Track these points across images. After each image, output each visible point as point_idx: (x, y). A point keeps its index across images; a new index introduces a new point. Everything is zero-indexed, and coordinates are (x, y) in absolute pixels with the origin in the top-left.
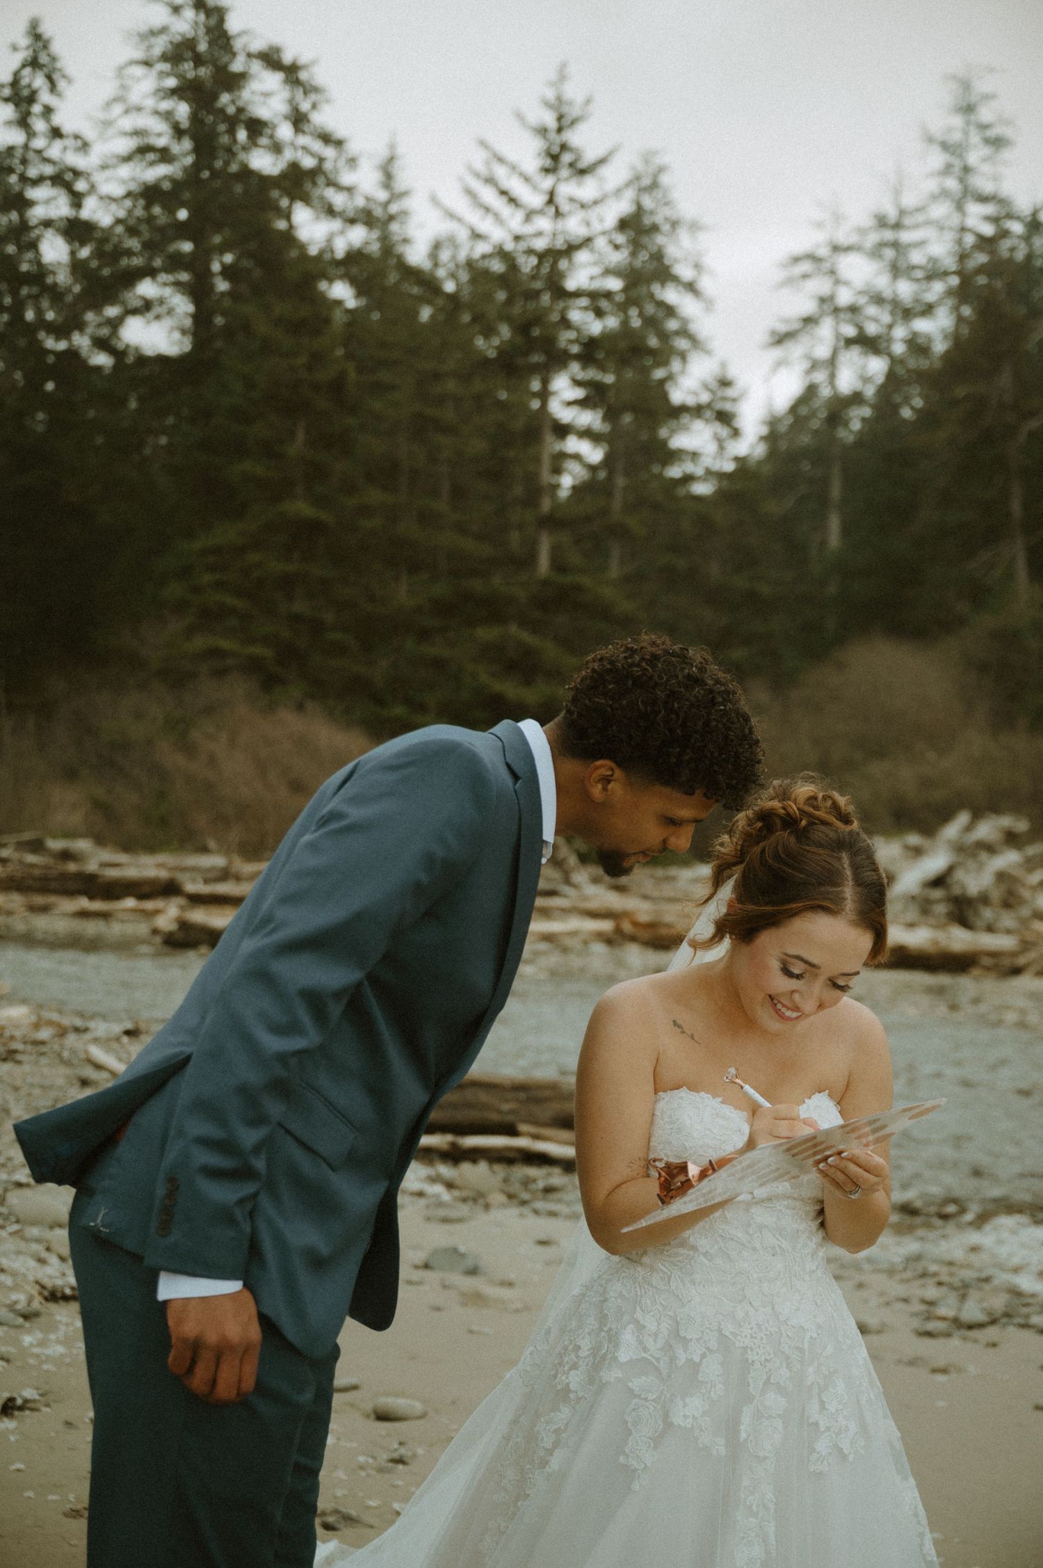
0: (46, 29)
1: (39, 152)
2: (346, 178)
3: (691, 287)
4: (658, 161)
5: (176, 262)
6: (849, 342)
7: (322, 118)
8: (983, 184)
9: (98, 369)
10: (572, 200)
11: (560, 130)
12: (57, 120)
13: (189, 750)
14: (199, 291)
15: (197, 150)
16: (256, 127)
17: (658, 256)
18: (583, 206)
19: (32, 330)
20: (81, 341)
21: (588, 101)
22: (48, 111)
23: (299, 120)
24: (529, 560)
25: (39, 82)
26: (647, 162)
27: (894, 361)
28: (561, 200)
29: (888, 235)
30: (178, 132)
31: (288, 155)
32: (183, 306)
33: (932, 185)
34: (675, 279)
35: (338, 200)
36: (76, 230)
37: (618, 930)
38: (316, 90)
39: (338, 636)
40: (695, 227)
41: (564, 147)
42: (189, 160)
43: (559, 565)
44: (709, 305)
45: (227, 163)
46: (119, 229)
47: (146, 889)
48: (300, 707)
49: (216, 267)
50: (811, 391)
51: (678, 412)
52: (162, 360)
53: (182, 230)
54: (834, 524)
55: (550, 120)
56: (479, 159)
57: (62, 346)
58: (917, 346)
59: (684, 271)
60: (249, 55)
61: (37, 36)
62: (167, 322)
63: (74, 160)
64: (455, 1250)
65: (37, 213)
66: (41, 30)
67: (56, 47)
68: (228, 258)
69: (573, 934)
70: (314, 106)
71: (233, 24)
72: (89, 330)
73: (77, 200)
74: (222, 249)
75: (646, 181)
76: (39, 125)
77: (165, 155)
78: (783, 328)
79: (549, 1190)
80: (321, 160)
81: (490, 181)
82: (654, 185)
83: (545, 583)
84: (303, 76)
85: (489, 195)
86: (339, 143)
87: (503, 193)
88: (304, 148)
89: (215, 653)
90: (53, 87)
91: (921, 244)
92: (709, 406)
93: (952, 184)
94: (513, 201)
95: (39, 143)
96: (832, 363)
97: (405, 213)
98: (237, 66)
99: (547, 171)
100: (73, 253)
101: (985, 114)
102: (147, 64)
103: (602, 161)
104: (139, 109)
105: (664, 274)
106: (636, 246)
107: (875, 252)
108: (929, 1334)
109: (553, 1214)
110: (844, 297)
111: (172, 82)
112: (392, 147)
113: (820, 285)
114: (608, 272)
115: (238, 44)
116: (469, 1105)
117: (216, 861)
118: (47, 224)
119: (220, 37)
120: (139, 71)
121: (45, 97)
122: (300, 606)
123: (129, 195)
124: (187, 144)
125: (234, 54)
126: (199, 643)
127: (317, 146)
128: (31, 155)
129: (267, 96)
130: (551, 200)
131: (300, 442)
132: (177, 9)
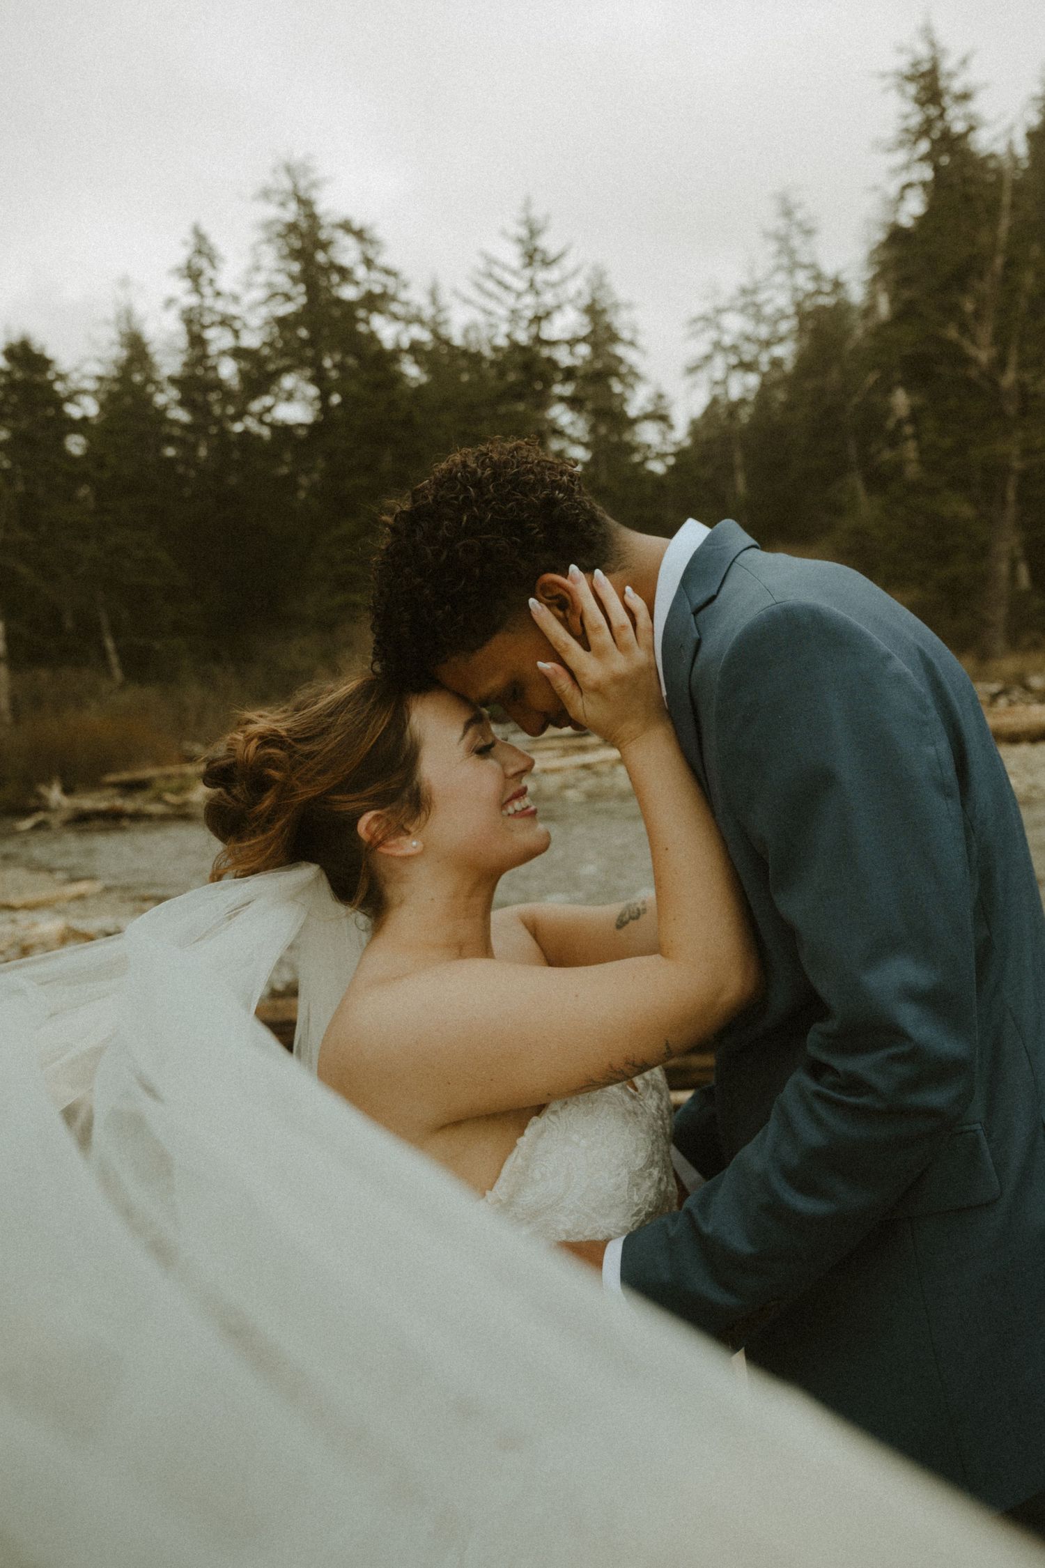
0: (204, 230)
1: (209, 307)
2: (404, 296)
3: (632, 344)
5: (302, 363)
6: (734, 367)
7: (383, 260)
8: (804, 258)
9: (264, 438)
10: (545, 283)
11: (532, 239)
12: (218, 286)
14: (319, 379)
15: (307, 293)
16: (343, 272)
17: (610, 327)
18: (553, 285)
19: (220, 421)
20: (251, 422)
22: (211, 281)
23: (369, 263)
25: (204, 264)
27: (764, 375)
28: (539, 285)
29: (749, 299)
30: (294, 279)
31: (365, 288)
32: (310, 390)
33: (772, 263)
34: (622, 340)
35: (400, 310)
36: (238, 353)
38: (378, 242)
40: (630, 306)
41: (536, 249)
42: (304, 299)
44: (644, 353)
45: (327, 297)
46: (265, 348)
49: (328, 362)
50: (715, 401)
51: (634, 422)
52: (302, 427)
53: (305, 343)
54: (740, 481)
55: (523, 232)
56: (481, 264)
57: (239, 428)
58: (776, 363)
59: (626, 334)
60: (332, 227)
61: (199, 234)
62: (302, 402)
63: (232, 310)
65: (213, 349)
66: (201, 230)
67: (212, 239)
68: (335, 357)
69: (603, 762)
70: (378, 253)
71: (321, 208)
72: (255, 415)
73: (236, 334)
74: (332, 350)
76: (207, 290)
77: (288, 298)
78: (693, 364)
80: (385, 286)
81: (490, 276)
82: (602, 285)
84: (368, 235)
85: (490, 286)
86: (396, 274)
87: (500, 283)
90: (213, 266)
91: (769, 301)
92: (653, 413)
93: (785, 261)
94: (507, 288)
95: (209, 302)
96: (724, 382)
98: (326, 236)
99: (527, 266)
100: (239, 367)
101: (799, 215)
102: (270, 240)
103: (561, 255)
104: (268, 270)
105: (614, 338)
107: (743, 310)
110: (727, 340)
111: (288, 250)
113: (712, 335)
115: (325, 221)
118: (223, 353)
119: (312, 217)
120: (265, 247)
121: (209, 273)
123: (267, 326)
124: (302, 288)
125: (324, 228)
127: (383, 278)
128: (205, 311)
129: (347, 252)
130: (532, 284)
131: (387, 461)
132: (283, 204)
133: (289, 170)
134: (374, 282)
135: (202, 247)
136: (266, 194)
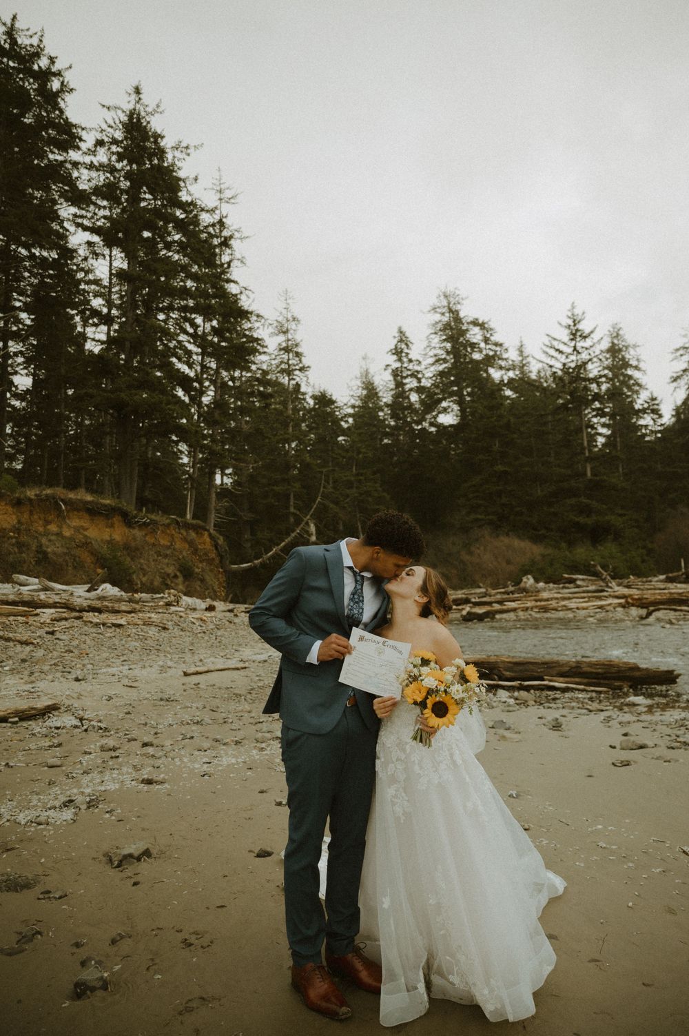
0: (404, 329)
1: (406, 368)
2: (505, 356)
3: (637, 368)
4: (618, 327)
5: (452, 394)
7: (494, 338)
9: (432, 432)
10: (583, 347)
11: (575, 325)
12: (410, 357)
13: (470, 553)
14: (460, 403)
15: (454, 358)
16: (473, 345)
17: (623, 359)
18: (587, 349)
19: (410, 424)
20: (425, 424)
21: (584, 313)
22: (407, 354)
23: (486, 340)
24: (585, 474)
25: (403, 346)
26: (614, 328)
28: (578, 348)
30: (448, 353)
31: (484, 353)
32: (456, 407)
34: (631, 366)
35: (503, 363)
36: (420, 390)
37: (627, 602)
38: (491, 329)
39: (518, 509)
40: (635, 346)
41: (577, 330)
42: (453, 361)
43: (594, 474)
44: (644, 372)
45: (465, 359)
46: (433, 387)
47: (459, 602)
48: (508, 535)
49: (465, 393)
51: (638, 412)
52: (451, 426)
53: (453, 383)
55: (570, 322)
56: (547, 341)
57: (420, 427)
59: (634, 363)
60: (468, 323)
61: (400, 332)
62: (451, 414)
63: (418, 368)
64: (502, 721)
65: (407, 387)
66: (402, 330)
67: (407, 334)
68: (469, 390)
70: (491, 335)
71: (462, 315)
72: (428, 421)
73: (419, 380)
74: (467, 386)
75: (615, 334)
76: (405, 360)
77: (445, 361)
78: (675, 375)
79: (555, 699)
80: (495, 352)
81: (552, 347)
82: (618, 335)
83: (590, 481)
84: (486, 326)
85: (552, 352)
86: (501, 345)
87: (557, 350)
88: (490, 349)
89: (477, 520)
90: (408, 347)
92: (648, 408)
94: (561, 352)
95: (405, 365)
97: (528, 363)
98: (464, 328)
99: (572, 340)
100: (420, 397)
102: (436, 333)
103: (592, 332)
104: (435, 348)
105: (626, 365)
106: (614, 357)
108: (673, 748)
109: (549, 708)
111: (444, 337)
112: (521, 342)
114: (604, 368)
115: (464, 321)
116: (526, 670)
117: (483, 590)
118: (411, 390)
119: (458, 320)
120: (433, 336)
121: (406, 350)
122: (504, 500)
123: (434, 376)
124: (451, 356)
125: (463, 324)
126: (473, 516)
127: (494, 348)
128: (403, 369)
129: (475, 335)
130: (575, 349)
131: (497, 446)
132: (443, 314)
133: (446, 296)
134: (488, 350)
135: (403, 338)
136: (434, 309)
